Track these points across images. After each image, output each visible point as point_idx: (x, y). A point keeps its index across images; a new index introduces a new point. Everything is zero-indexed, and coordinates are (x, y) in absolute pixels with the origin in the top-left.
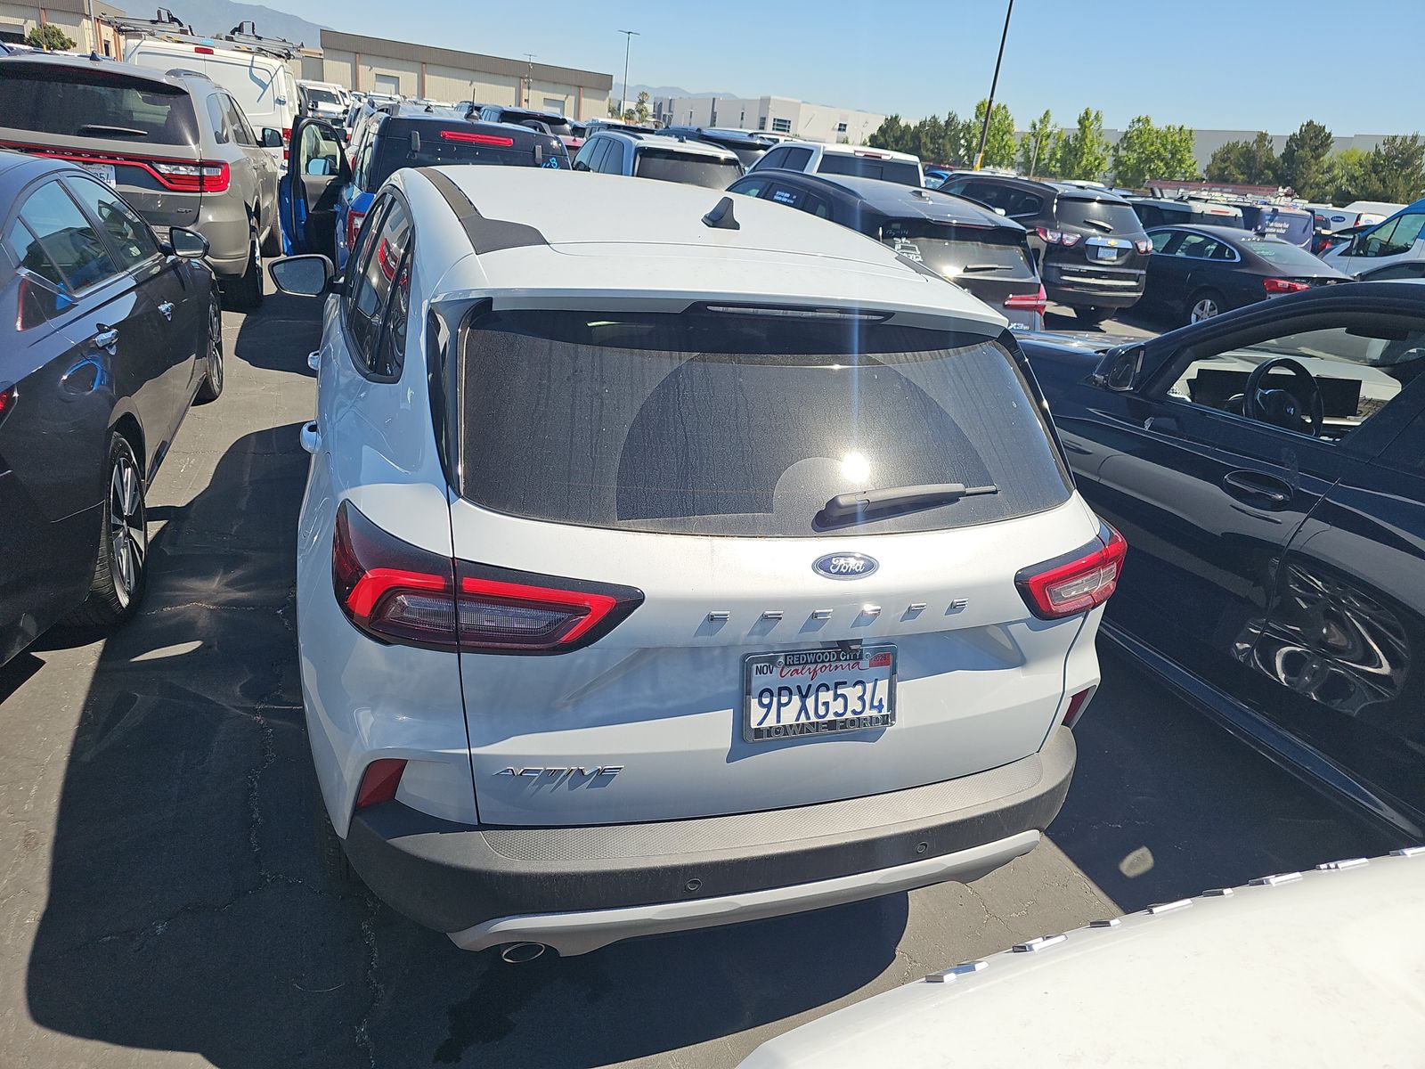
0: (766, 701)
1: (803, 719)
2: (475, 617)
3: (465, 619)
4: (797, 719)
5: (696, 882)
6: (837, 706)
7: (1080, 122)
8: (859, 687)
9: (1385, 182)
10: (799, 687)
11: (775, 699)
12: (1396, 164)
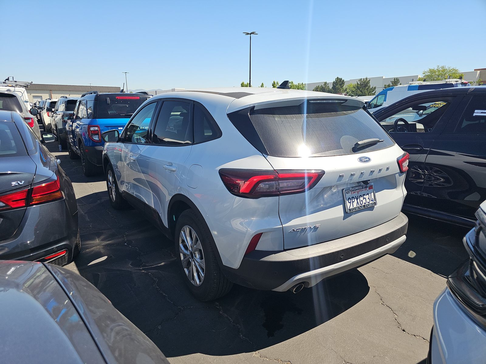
0: (350, 201)
1: (358, 206)
2: (284, 184)
3: (281, 185)
4: (357, 206)
5: (343, 255)
6: (364, 201)
7: (273, 85)
8: (368, 195)
9: (362, 91)
10: (356, 196)
11: (351, 201)
12: (363, 86)
